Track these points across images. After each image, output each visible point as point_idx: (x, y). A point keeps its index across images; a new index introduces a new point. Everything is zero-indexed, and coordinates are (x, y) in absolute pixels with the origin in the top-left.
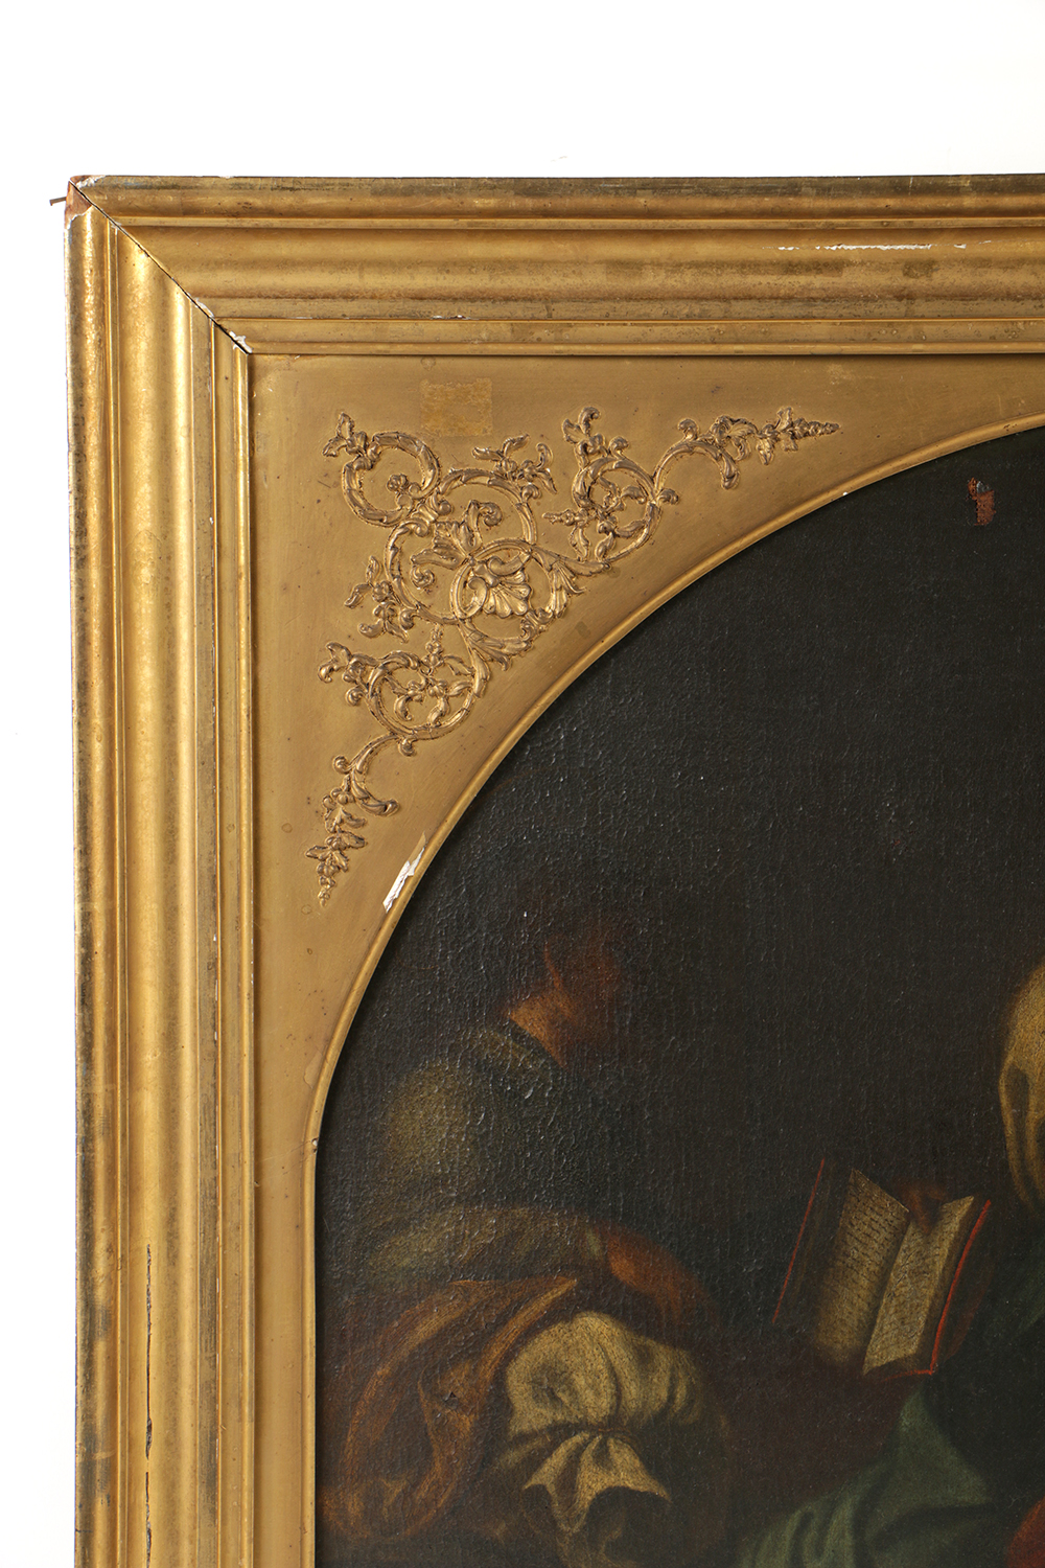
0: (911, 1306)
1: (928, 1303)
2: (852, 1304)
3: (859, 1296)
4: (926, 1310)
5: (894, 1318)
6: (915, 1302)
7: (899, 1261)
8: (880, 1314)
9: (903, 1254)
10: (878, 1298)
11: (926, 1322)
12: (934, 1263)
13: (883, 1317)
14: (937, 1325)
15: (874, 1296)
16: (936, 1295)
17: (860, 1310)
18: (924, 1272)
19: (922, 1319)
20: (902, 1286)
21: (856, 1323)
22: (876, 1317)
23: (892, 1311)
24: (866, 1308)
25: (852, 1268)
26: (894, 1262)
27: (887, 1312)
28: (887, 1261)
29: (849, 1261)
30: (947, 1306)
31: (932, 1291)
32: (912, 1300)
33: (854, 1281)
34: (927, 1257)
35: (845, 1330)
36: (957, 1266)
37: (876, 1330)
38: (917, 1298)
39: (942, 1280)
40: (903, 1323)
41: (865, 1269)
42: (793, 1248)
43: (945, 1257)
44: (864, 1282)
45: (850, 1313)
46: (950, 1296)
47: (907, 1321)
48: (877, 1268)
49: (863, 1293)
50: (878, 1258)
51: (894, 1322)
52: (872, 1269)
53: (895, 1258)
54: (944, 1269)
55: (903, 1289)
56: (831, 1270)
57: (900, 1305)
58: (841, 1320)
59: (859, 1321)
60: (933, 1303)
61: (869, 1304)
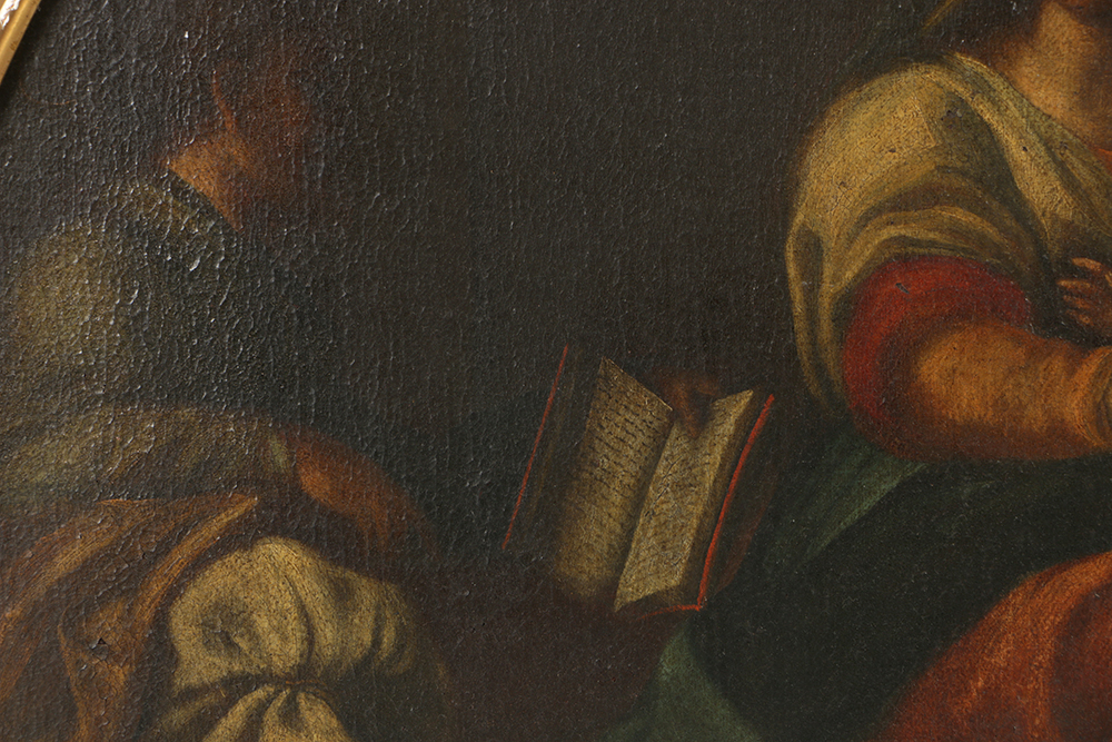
0: (674, 527)
1: (695, 522)
2: (602, 526)
3: (610, 515)
4: (692, 531)
5: (653, 542)
6: (680, 521)
7: (660, 471)
8: (636, 537)
9: (665, 463)
10: (633, 517)
11: (693, 547)
12: (703, 473)
13: (639, 541)
14: (707, 550)
15: (629, 515)
16: (705, 513)
17: (611, 532)
18: (691, 485)
19: (687, 544)
20: (663, 503)
21: (606, 548)
22: (630, 541)
23: (649, 535)
24: (618, 530)
25: (601, 480)
26: (654, 473)
27: (645, 535)
28: (645, 472)
29: (597, 472)
30: (719, 526)
31: (701, 508)
32: (675, 519)
33: (603, 497)
34: (694, 466)
35: (592, 556)
36: (731, 477)
37: (631, 557)
38: (682, 516)
39: (713, 494)
40: (664, 548)
41: (617, 481)
42: (528, 457)
43: (717, 466)
44: (617, 498)
45: (599, 536)
46: (722, 513)
47: (669, 545)
48: (633, 481)
49: (614, 511)
50: (633, 468)
51: (653, 547)
52: (626, 481)
53: (655, 468)
54: (715, 481)
55: (664, 506)
56: (575, 483)
57: (660, 525)
58: (588, 545)
59: (610, 545)
60: (702, 522)
61: (622, 525)
